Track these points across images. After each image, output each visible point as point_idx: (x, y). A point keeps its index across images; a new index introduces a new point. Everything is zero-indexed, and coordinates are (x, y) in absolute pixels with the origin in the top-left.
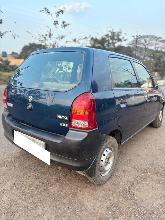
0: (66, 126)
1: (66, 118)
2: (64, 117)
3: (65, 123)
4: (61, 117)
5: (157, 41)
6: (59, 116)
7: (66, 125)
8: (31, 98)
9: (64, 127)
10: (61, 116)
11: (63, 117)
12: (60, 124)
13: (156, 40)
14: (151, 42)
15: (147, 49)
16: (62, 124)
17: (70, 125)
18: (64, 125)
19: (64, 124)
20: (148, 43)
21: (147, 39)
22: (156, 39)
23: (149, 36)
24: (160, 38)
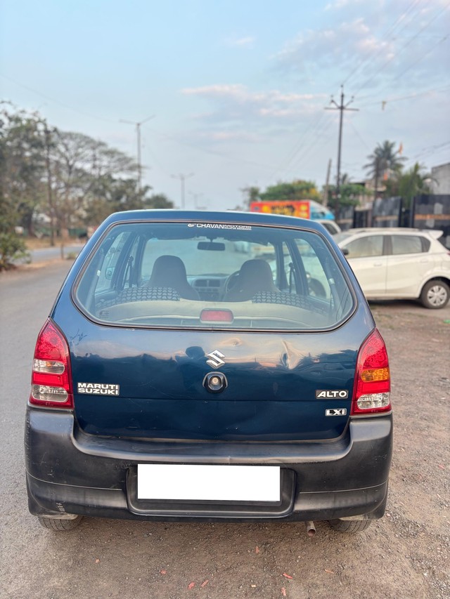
0: (343, 413)
1: (343, 394)
2: (337, 394)
3: (337, 408)
4: (328, 396)
5: (97, 151)
6: (324, 392)
7: (341, 412)
8: (219, 357)
9: (337, 417)
10: (328, 392)
11: (335, 393)
12: (325, 413)
13: (94, 149)
14: (80, 150)
15: (73, 169)
16: (332, 412)
17: (353, 410)
18: (337, 412)
19: (335, 411)
20: (73, 152)
21: (71, 144)
22: (92, 145)
23: (74, 136)
24: (101, 144)
